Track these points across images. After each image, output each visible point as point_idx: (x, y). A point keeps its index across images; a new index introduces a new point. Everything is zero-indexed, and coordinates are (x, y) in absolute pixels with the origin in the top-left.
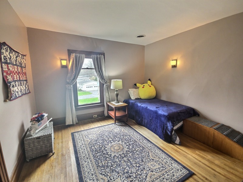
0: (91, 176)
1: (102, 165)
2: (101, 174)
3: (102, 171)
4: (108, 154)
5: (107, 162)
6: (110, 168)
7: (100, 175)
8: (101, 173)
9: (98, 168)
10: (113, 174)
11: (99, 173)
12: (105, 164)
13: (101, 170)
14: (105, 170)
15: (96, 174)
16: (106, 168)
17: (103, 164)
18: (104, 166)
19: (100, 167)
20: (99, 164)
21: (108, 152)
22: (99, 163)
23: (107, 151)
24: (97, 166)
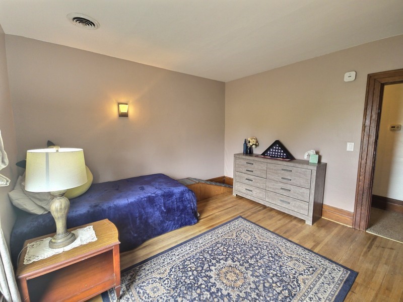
0: (314, 298)
1: (285, 289)
2: (299, 286)
3: (293, 286)
4: (254, 287)
5: (274, 285)
6: (281, 278)
7: (302, 287)
8: (298, 288)
9: (295, 295)
10: (286, 271)
11: (300, 289)
12: (280, 287)
13: (294, 288)
14: (289, 283)
15: (306, 294)
16: (286, 282)
17: (281, 289)
18: (283, 286)
19: (290, 292)
20: (287, 295)
21: (251, 288)
22: (285, 296)
23: (249, 291)
24: (293, 297)
